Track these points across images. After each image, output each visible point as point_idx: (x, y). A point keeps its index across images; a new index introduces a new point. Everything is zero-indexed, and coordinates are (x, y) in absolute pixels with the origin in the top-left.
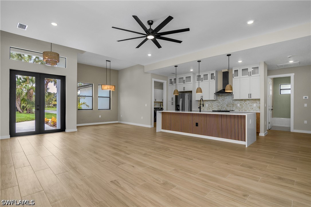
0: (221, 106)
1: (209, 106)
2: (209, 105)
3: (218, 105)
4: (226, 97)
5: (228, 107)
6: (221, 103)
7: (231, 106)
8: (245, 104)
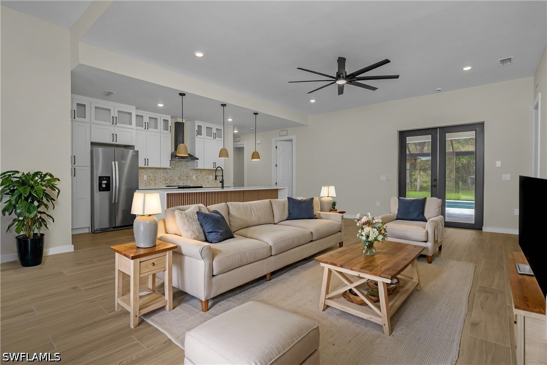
0: (171, 178)
1: (150, 178)
2: (150, 176)
3: (166, 176)
4: (177, 164)
5: (181, 181)
6: (171, 174)
7: (185, 178)
8: (201, 175)
